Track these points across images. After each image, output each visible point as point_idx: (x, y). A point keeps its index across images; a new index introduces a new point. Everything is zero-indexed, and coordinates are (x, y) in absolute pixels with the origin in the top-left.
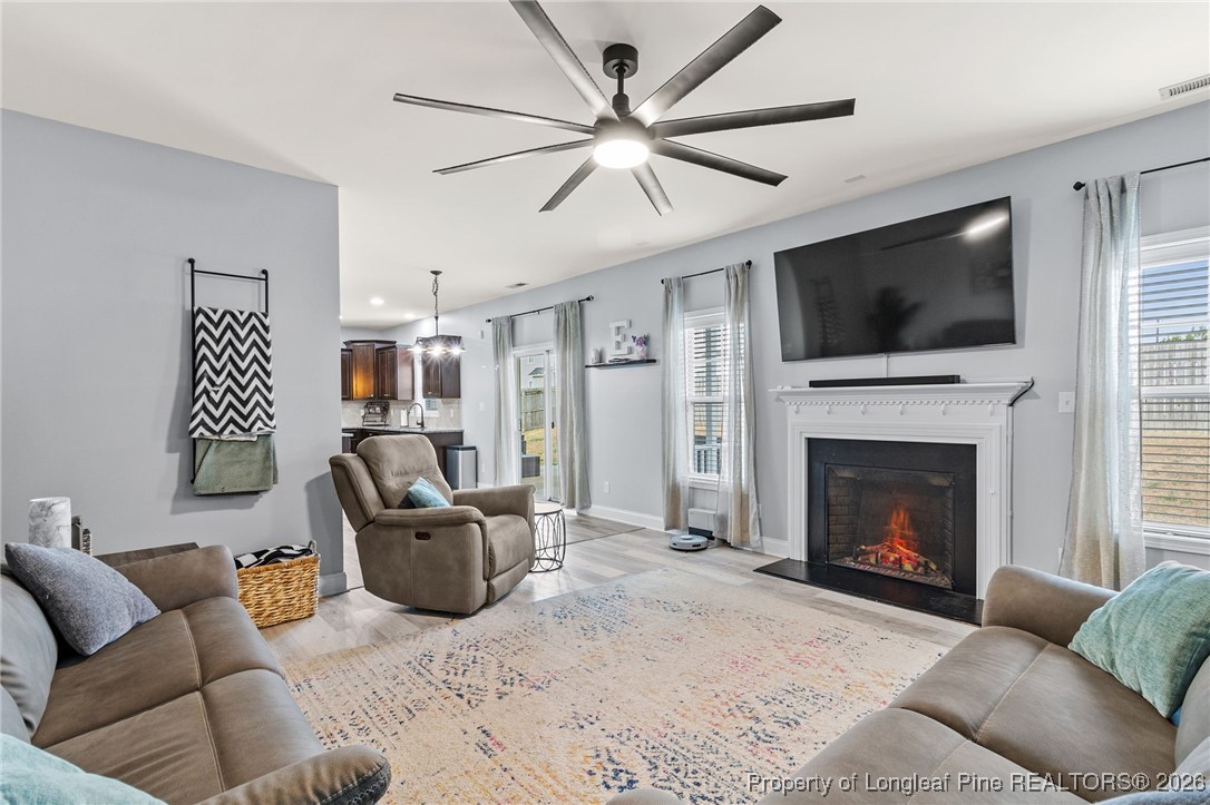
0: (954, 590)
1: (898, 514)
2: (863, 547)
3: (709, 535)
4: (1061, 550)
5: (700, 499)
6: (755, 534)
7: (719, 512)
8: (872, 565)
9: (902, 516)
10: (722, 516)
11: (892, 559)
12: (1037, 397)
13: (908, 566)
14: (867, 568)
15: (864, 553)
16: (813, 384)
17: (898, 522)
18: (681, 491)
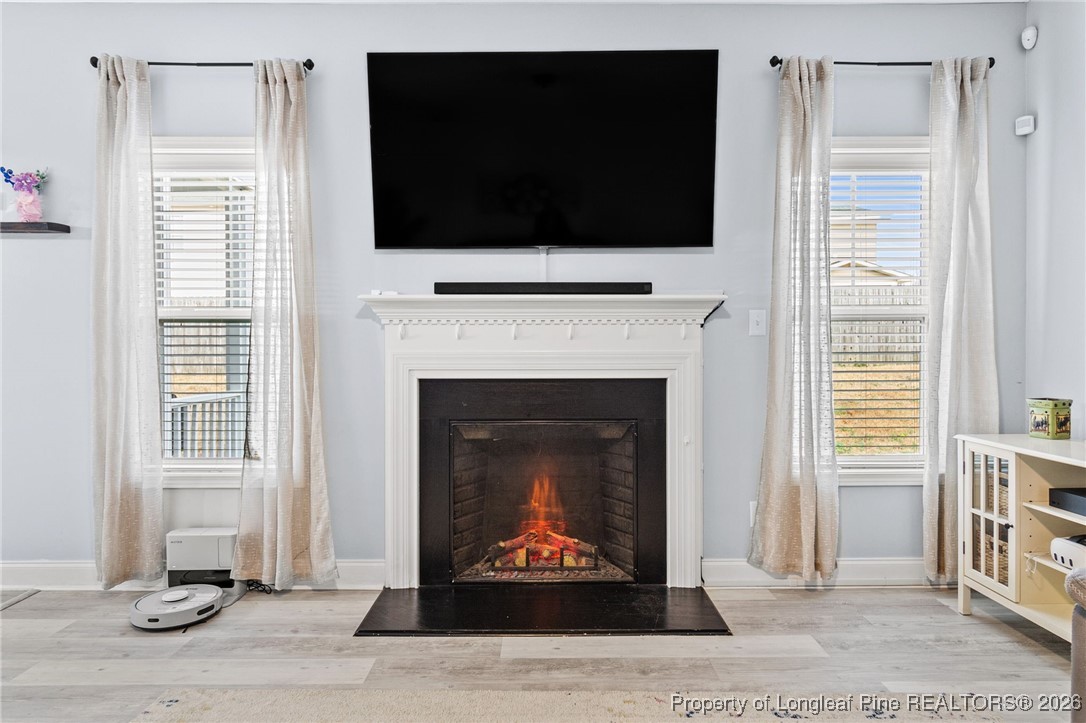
0: (636, 581)
1: (542, 486)
2: (502, 544)
3: (222, 579)
4: (753, 505)
5: (186, 508)
6: (325, 558)
7: (244, 530)
8: (520, 570)
9: (546, 486)
10: (249, 536)
11: (546, 554)
12: (727, 316)
13: (569, 561)
14: (515, 576)
15: (504, 552)
16: (441, 288)
17: (541, 497)
18: (145, 501)
